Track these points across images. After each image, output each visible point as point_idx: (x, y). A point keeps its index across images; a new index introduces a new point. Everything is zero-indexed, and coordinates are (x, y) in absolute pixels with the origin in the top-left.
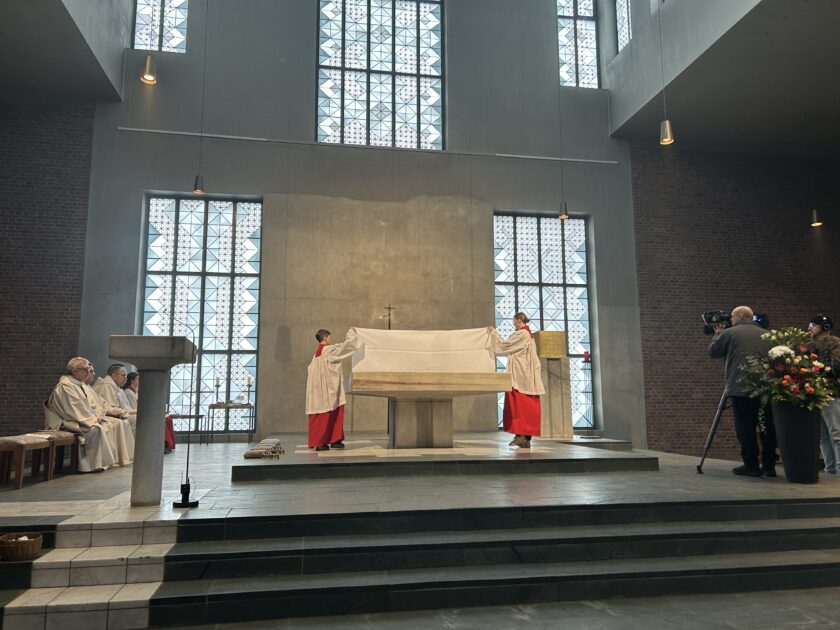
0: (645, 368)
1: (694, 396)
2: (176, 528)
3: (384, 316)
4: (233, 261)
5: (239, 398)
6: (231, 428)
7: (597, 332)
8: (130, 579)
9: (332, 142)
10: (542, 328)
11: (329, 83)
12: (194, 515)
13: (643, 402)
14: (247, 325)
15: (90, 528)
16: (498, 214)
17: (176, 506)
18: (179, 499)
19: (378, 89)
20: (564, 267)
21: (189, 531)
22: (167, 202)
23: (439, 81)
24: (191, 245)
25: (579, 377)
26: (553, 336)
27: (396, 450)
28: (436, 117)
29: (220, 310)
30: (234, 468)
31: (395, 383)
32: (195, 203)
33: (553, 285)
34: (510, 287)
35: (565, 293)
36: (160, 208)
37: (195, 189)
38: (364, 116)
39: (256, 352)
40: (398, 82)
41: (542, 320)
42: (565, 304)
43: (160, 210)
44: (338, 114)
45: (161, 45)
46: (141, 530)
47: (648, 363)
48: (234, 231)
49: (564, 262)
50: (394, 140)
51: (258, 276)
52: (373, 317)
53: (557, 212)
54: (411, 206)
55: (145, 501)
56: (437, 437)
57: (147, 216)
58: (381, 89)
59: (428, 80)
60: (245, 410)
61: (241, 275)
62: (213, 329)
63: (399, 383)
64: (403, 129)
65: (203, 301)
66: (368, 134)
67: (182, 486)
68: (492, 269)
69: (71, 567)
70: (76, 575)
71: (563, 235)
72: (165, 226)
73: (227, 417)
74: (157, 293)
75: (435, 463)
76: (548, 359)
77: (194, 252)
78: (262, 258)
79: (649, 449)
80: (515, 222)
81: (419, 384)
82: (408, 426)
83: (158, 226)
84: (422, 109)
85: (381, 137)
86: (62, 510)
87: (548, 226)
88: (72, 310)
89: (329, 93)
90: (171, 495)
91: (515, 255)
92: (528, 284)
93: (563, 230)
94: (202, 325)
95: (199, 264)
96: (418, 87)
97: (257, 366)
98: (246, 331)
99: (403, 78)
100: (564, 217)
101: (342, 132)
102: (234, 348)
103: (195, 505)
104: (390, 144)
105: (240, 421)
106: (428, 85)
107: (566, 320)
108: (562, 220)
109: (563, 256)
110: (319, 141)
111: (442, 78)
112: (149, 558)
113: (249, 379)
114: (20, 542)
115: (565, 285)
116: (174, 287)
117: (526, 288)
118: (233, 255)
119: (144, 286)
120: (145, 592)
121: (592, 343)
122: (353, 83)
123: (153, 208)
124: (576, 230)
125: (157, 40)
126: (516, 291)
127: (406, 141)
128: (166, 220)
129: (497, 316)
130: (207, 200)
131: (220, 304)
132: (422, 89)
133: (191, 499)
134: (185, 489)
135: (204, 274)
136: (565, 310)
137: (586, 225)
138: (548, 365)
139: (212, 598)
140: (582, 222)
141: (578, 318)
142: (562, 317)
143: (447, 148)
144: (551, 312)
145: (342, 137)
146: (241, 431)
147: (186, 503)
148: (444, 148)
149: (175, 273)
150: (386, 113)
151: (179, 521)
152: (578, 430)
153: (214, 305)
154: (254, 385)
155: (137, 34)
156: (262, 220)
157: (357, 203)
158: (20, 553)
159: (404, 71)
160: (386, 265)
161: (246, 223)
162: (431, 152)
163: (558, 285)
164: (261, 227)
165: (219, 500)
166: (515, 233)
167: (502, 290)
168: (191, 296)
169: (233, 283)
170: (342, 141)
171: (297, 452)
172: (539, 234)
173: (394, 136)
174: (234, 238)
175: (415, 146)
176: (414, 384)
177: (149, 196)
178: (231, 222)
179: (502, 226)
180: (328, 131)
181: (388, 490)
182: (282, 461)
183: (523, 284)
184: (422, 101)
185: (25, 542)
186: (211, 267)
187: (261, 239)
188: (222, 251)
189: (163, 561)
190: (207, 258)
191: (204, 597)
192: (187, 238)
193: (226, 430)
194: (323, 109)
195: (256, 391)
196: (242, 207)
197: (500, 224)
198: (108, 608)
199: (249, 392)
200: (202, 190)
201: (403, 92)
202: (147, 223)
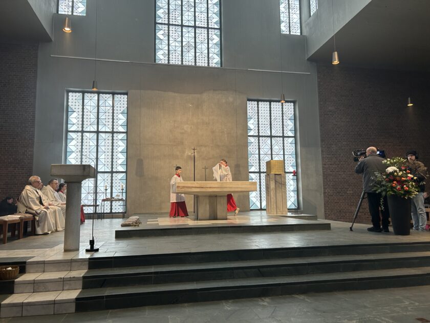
0: (323, 178)
1: (348, 192)
2: (88, 262)
3: (192, 153)
4: (113, 125)
5: (117, 196)
6: (113, 211)
7: (299, 161)
8: (65, 288)
9: (163, 63)
10: (272, 159)
11: (162, 32)
12: (97, 255)
13: (323, 195)
14: (121, 158)
15: (44, 263)
16: (249, 100)
17: (87, 251)
18: (89, 247)
19: (187, 35)
20: (283, 127)
21: (95, 263)
22: (78, 94)
23: (219, 31)
24: (91, 117)
25: (291, 183)
26: (278, 163)
27: (199, 221)
28: (217, 50)
29: (106, 151)
30: (116, 232)
31: (198, 187)
32: (93, 95)
33: (277, 137)
34: (255, 138)
35: (283, 140)
36: (74, 98)
37: (93, 88)
38: (180, 49)
39: (126, 172)
40: (197, 31)
41: (272, 154)
42: (284, 146)
43: (74, 99)
44: (167, 48)
45: (72, 11)
46: (69, 264)
47: (325, 176)
48: (113, 110)
49: (283, 125)
50: (195, 62)
51: (126, 133)
52: (186, 154)
53: (280, 99)
54: (205, 96)
55: (72, 249)
56: (219, 214)
57: (68, 102)
58: (189, 35)
59: (213, 30)
60: (121, 202)
61: (117, 132)
62: (103, 161)
63: (200, 187)
64: (200, 56)
65: (97, 146)
66: (182, 59)
67: (90, 241)
68: (246, 129)
69: (34, 282)
70: (36, 286)
71: (282, 111)
72: (77, 107)
73: (111, 206)
74: (74, 142)
75: (219, 227)
76: (275, 174)
77: (92, 120)
78: (128, 123)
79: (326, 219)
80: (258, 105)
81: (210, 188)
82: (205, 209)
83: (73, 107)
84: (210, 46)
85: (189, 60)
86: (28, 254)
87: (275, 106)
88: (29, 151)
89: (162, 37)
90: (84, 245)
91: (258, 121)
92: (265, 136)
93: (282, 108)
94: (97, 159)
95: (95, 127)
96: (208, 34)
97: (126, 180)
98: (120, 162)
99: (200, 29)
100: (283, 101)
101: (169, 58)
102: (114, 170)
103: (97, 250)
104: (193, 64)
105: (118, 207)
106: (213, 33)
107: (284, 155)
108: (282, 103)
109: (283, 122)
110: (156, 62)
111: (220, 29)
112: (74, 277)
113: (122, 186)
114: (8, 271)
115: (283, 137)
116: (82, 139)
117: (264, 138)
118: (113, 122)
119: (66, 138)
120: (73, 294)
121: (297, 166)
122: (174, 32)
123: (70, 98)
124: (289, 108)
125: (70, 9)
126: (259, 140)
127: (202, 62)
128: (77, 104)
129: (249, 153)
130: (99, 93)
131: (107, 147)
132: (210, 35)
133: (96, 247)
134: (92, 242)
135: (98, 132)
136: (284, 149)
137: (294, 106)
138: (275, 177)
139: (107, 297)
140: (292, 104)
141: (290, 153)
142: (282, 153)
143: (223, 65)
144: (276, 151)
145: (169, 60)
146: (119, 213)
147: (92, 249)
148: (221, 66)
149: (83, 132)
150: (191, 48)
151: (89, 259)
152: (290, 210)
153: (103, 148)
154: (125, 189)
155: (60, 6)
156: (127, 104)
157: (176, 94)
158: (8, 276)
159: (200, 26)
160: (193, 127)
161: (119, 105)
162: (214, 68)
163: (280, 137)
164: (127, 107)
165: (110, 248)
166: (258, 110)
167: (251, 139)
168: (91, 144)
169: (113, 137)
170: (169, 62)
171: (148, 223)
172: (270, 110)
173: (195, 60)
174: (113, 113)
175: (206, 65)
176: (208, 188)
177: (68, 92)
178: (112, 105)
179: (251, 106)
180: (161, 57)
181: (195, 241)
182: (141, 227)
183: (262, 136)
184: (210, 42)
185: (10, 270)
186: (101, 128)
187: (127, 113)
188: (107, 120)
189: (82, 279)
190: (100, 124)
191: (103, 296)
192: (89, 113)
193: (111, 212)
194: (158, 46)
195: (126, 192)
196: (117, 97)
197: (250, 105)
198: (54, 303)
199: (122, 193)
200: (97, 89)
201: (200, 36)
202: (68, 106)
